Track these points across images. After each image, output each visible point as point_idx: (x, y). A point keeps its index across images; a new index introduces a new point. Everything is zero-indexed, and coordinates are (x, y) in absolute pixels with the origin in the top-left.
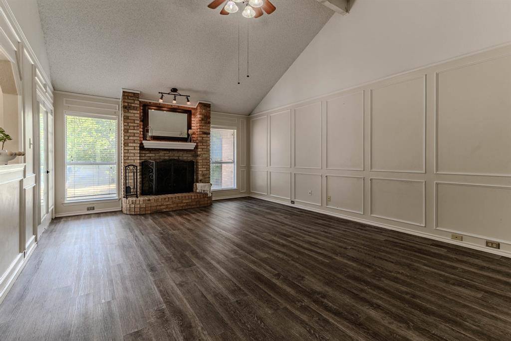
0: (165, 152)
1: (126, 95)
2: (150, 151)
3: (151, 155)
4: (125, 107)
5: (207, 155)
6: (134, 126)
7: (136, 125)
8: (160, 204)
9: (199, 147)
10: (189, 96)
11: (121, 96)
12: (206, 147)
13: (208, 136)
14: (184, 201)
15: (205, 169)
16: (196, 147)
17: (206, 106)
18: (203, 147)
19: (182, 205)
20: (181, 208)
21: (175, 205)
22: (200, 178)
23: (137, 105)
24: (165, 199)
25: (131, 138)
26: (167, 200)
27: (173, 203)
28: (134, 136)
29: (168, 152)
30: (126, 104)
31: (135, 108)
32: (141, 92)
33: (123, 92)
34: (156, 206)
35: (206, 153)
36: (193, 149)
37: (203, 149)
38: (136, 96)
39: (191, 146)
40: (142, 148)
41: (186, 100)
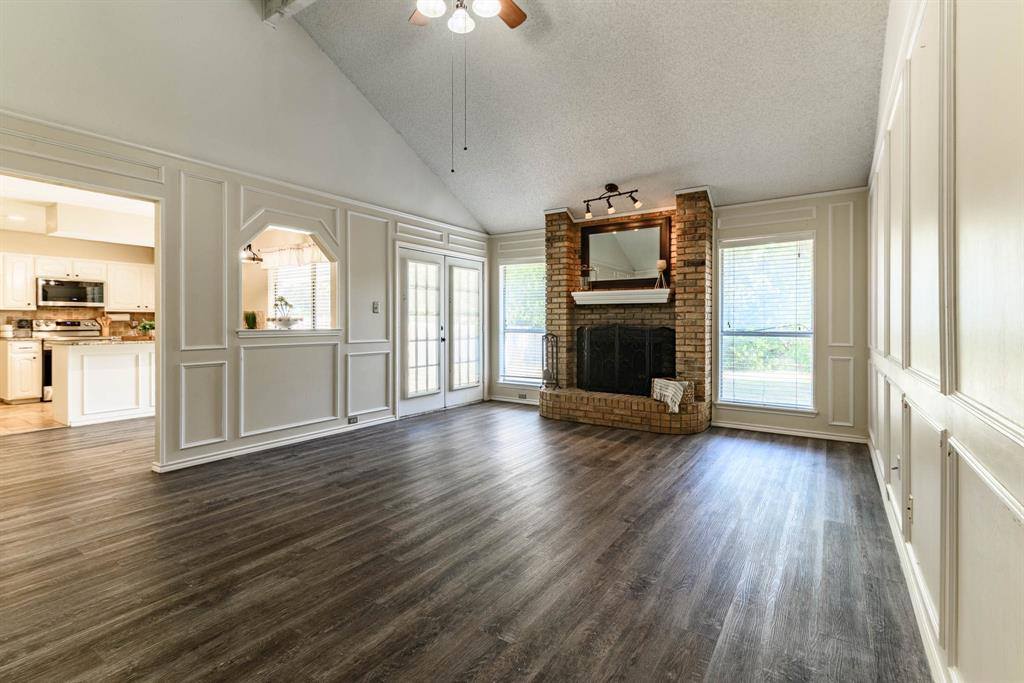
0: (617, 311)
1: (551, 219)
2: (592, 309)
3: (593, 317)
4: (548, 240)
5: (694, 316)
6: (559, 269)
7: (561, 266)
8: (574, 407)
9: (677, 297)
10: (636, 191)
11: (543, 223)
12: (692, 296)
13: (699, 269)
14: (617, 411)
15: (690, 349)
16: (672, 298)
17: (695, 198)
18: (686, 296)
19: (612, 418)
20: (610, 425)
21: (600, 415)
22: (679, 367)
23: (563, 233)
24: (582, 399)
25: (556, 289)
26: (585, 401)
27: (596, 410)
28: (560, 285)
29: (622, 311)
30: (549, 235)
31: (560, 239)
32: (568, 209)
33: (546, 215)
34: (568, 409)
35: (693, 309)
36: (665, 301)
37: (685, 300)
38: (564, 217)
39: (660, 295)
40: (573, 307)
41: (632, 201)
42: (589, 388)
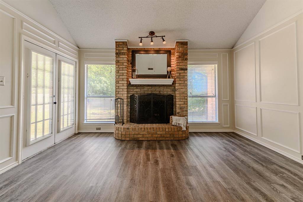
0: (149, 88)
1: (119, 44)
2: (137, 87)
3: (137, 90)
4: (117, 54)
5: (184, 90)
6: (123, 68)
7: (124, 66)
8: (137, 133)
9: (177, 82)
10: (164, 36)
11: (114, 46)
12: (183, 82)
13: (185, 71)
14: (159, 133)
15: (182, 103)
16: (174, 83)
17: (183, 44)
18: (180, 82)
19: (156, 136)
20: (155, 139)
21: (150, 135)
22: (178, 111)
23: (125, 51)
24: (141, 129)
25: (121, 77)
26: (143, 130)
27: (149, 133)
28: (123, 75)
29: (151, 88)
30: (118, 51)
31: (123, 54)
32: (128, 40)
33: (116, 42)
34: (134, 135)
35: (183, 87)
36: (171, 84)
37: (180, 84)
38: (125, 44)
39: (169, 81)
40: (129, 85)
41: (162, 40)
42: (139, 122)
